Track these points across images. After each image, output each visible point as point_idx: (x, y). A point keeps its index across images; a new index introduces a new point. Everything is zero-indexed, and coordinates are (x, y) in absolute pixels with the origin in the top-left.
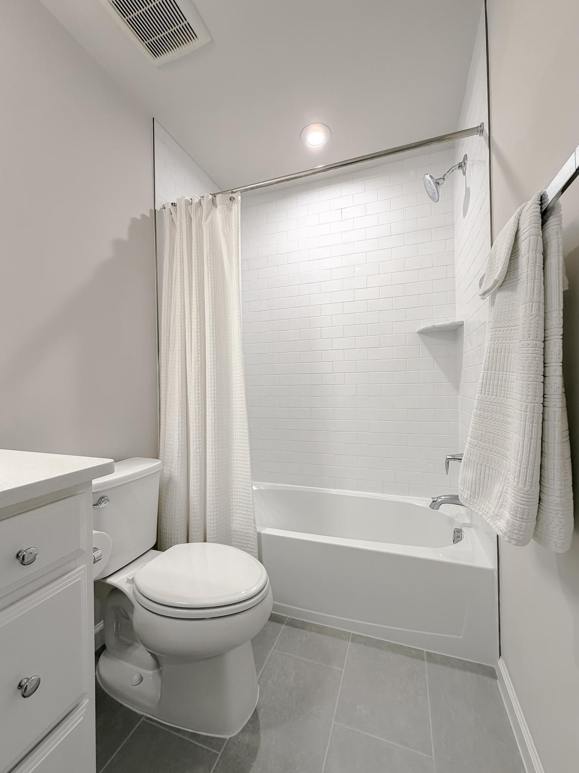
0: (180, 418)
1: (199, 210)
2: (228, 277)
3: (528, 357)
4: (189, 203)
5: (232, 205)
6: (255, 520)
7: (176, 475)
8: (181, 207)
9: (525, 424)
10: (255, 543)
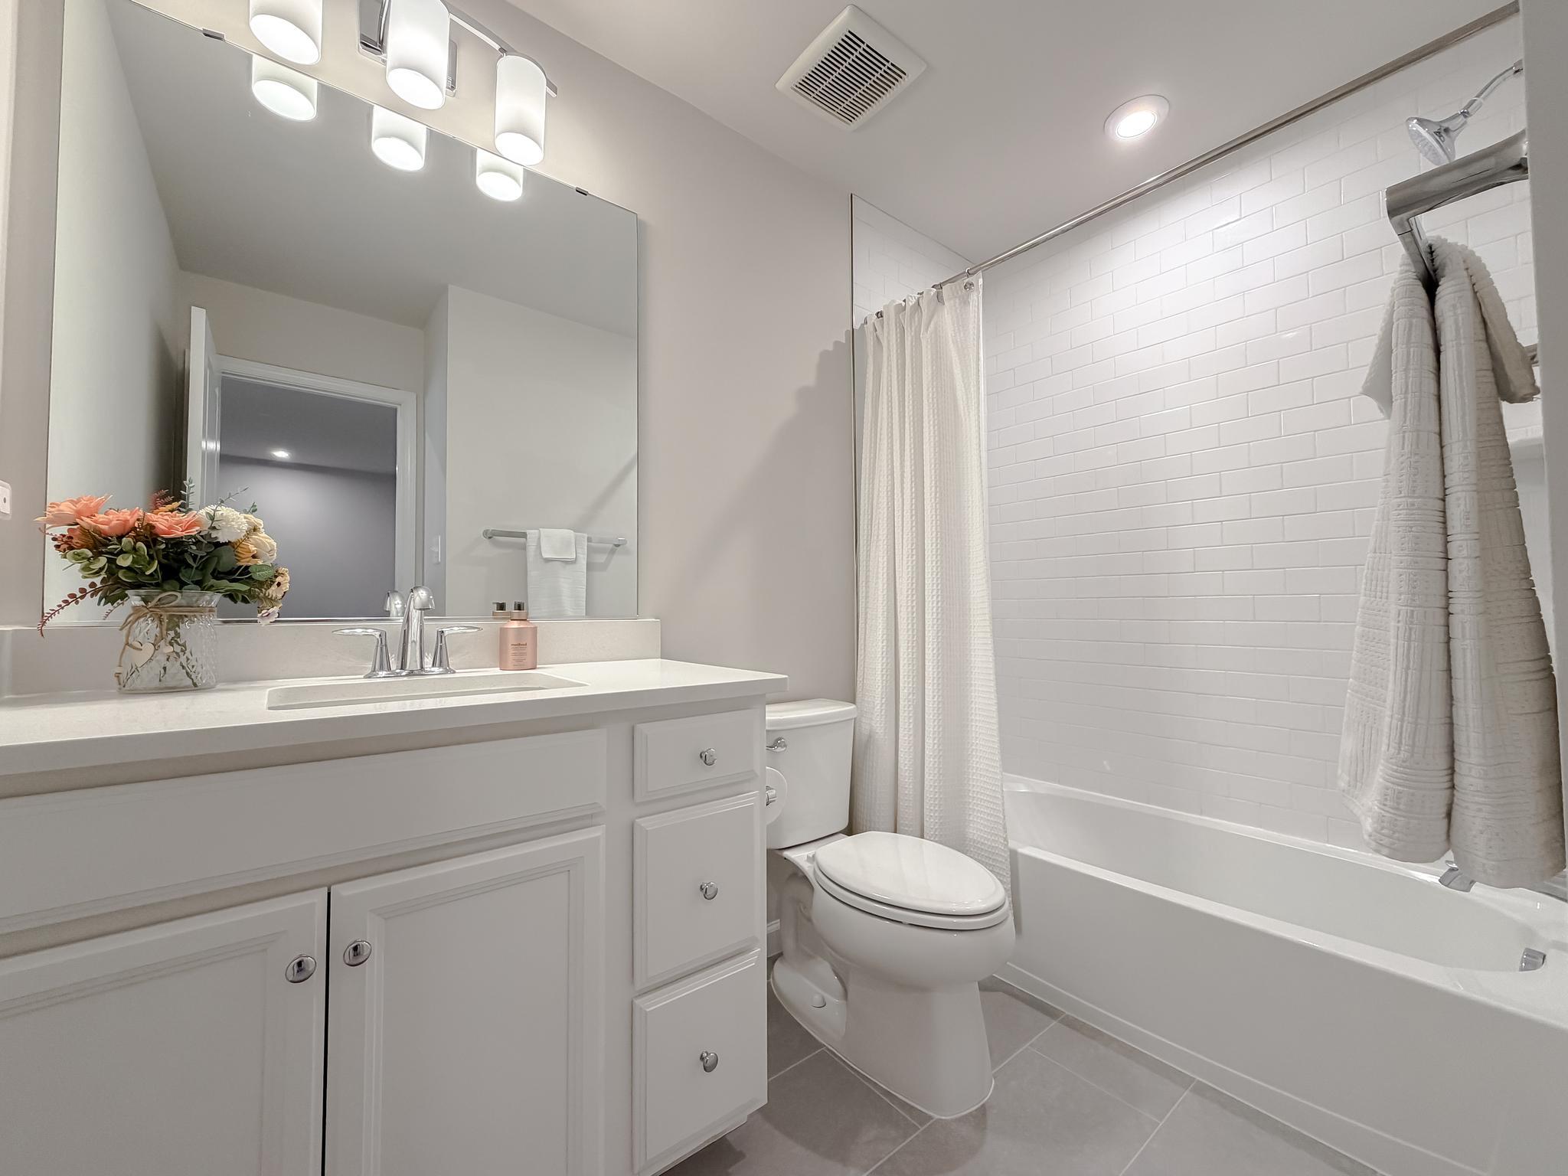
0: (884, 644)
1: (916, 315)
2: (962, 415)
3: (1399, 527)
4: (901, 309)
5: (968, 296)
6: (1005, 824)
7: (877, 731)
8: (890, 317)
9: (1397, 643)
10: (1007, 866)
